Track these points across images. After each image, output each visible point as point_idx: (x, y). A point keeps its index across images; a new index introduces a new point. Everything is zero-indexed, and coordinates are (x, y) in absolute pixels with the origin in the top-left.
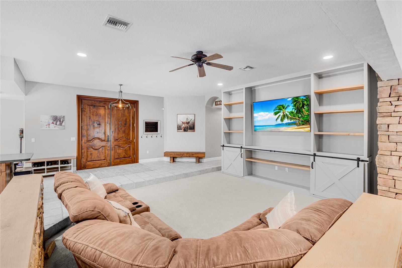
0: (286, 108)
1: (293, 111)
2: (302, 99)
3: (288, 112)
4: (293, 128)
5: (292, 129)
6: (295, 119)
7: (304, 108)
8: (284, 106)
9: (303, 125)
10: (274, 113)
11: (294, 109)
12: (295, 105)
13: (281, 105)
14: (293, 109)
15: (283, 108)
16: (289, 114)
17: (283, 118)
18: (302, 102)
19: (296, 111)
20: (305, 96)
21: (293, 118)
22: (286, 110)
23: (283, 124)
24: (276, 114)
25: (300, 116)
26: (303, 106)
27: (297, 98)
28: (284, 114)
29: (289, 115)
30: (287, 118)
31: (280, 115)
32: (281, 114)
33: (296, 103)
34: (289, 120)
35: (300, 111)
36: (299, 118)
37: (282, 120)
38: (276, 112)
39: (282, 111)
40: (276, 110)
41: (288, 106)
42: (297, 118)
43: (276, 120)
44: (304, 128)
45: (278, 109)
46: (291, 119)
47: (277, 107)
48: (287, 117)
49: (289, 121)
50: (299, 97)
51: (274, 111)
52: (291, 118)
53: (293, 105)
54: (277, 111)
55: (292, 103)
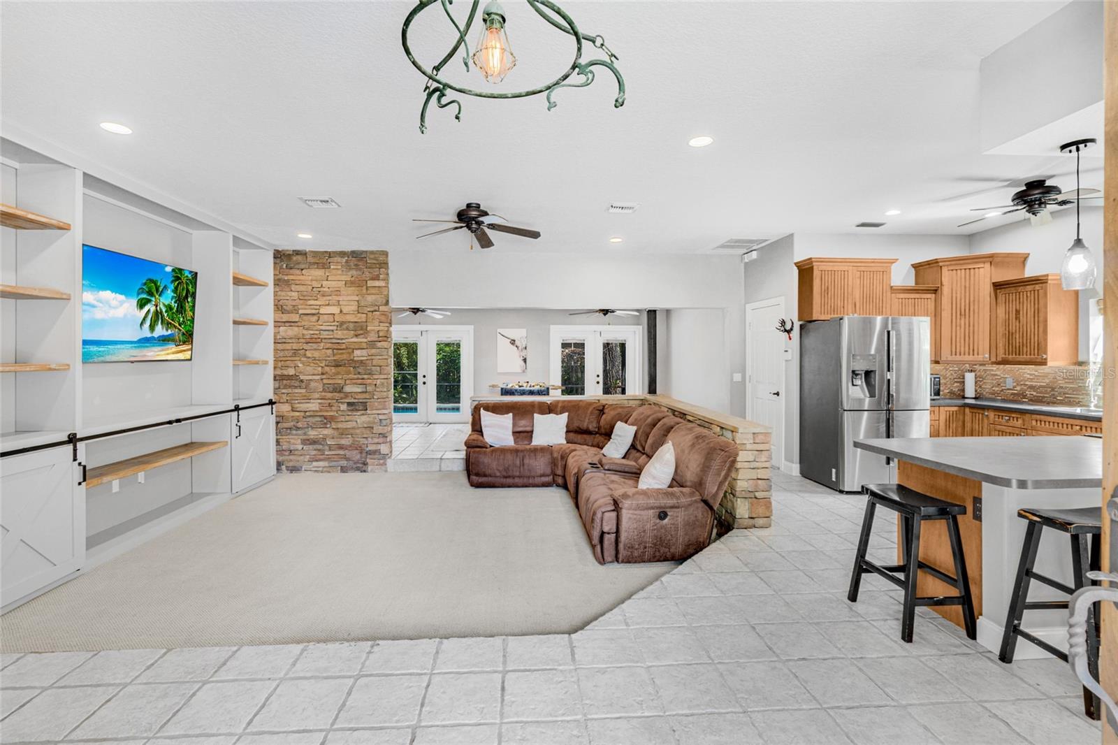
0: (162, 291)
1: (173, 302)
2: (187, 276)
3: (164, 304)
4: (169, 351)
5: (168, 354)
6: (174, 326)
7: (188, 302)
8: (159, 284)
9: (184, 343)
10: (138, 302)
11: (174, 300)
12: (176, 288)
13: (152, 281)
14: (172, 300)
15: (157, 290)
16: (166, 312)
17: (155, 322)
18: (187, 284)
19: (176, 305)
20: (191, 272)
21: (171, 323)
22: (161, 299)
23: (153, 338)
24: (142, 304)
25: (181, 319)
26: (186, 297)
27: (181, 270)
28: (157, 310)
29: (166, 315)
30: (162, 323)
31: (149, 311)
32: (153, 309)
33: (178, 284)
34: (165, 329)
35: (182, 307)
36: (180, 325)
37: (152, 328)
38: (143, 298)
39: (153, 299)
40: (143, 292)
41: (165, 287)
42: (177, 325)
43: (142, 324)
44: (184, 351)
45: (148, 292)
46: (168, 325)
47: (145, 284)
48: (162, 318)
49: (166, 333)
50: (183, 270)
51: (138, 294)
52: (169, 323)
53: (172, 287)
54: (144, 296)
55: (172, 282)
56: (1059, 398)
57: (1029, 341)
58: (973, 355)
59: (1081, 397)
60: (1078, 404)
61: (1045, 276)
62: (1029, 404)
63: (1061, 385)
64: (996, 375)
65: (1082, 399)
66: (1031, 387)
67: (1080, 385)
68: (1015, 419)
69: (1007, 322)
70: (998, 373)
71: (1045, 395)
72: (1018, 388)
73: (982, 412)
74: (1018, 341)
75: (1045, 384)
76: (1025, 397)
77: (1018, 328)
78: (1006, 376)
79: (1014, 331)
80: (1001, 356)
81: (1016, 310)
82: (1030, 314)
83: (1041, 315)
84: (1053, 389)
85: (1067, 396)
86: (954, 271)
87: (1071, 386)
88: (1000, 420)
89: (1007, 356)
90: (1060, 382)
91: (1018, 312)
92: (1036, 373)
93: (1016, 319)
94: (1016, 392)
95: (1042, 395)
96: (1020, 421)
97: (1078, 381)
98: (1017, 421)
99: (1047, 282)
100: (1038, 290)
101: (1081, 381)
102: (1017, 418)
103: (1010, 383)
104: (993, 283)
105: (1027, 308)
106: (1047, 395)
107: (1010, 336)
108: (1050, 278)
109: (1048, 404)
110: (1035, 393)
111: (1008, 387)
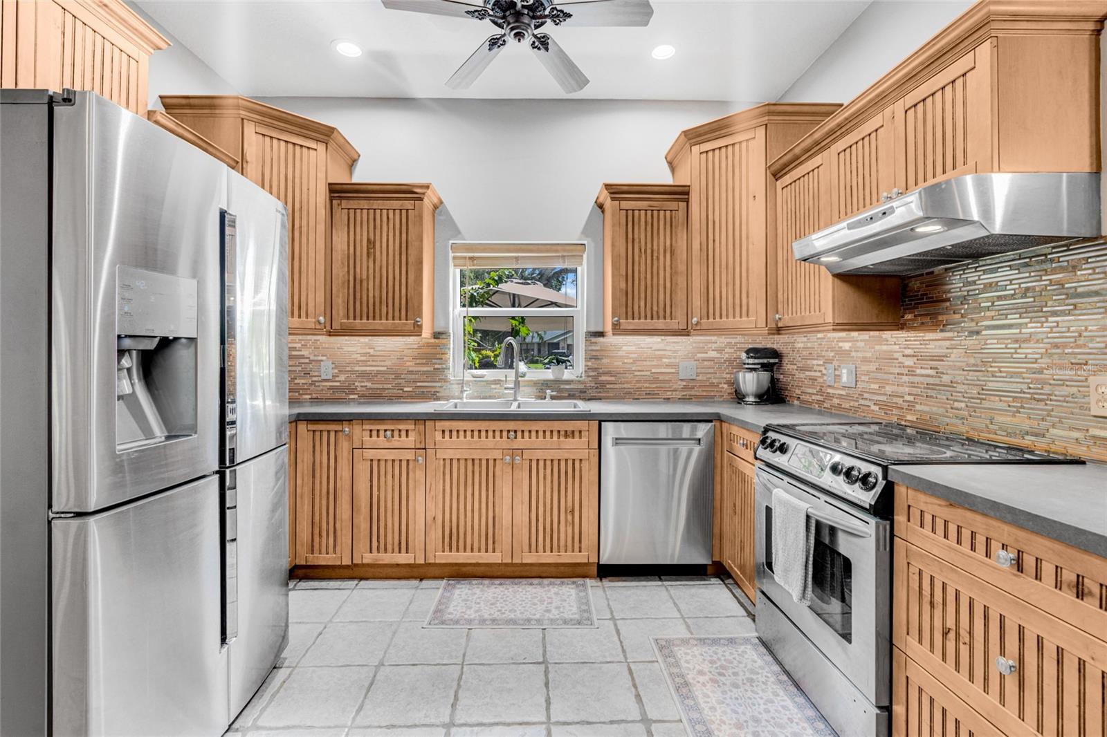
56: (406, 389)
57: (390, 295)
58: (300, 316)
59: (439, 384)
60: (435, 397)
61: (422, 187)
62: (360, 403)
63: (411, 369)
64: (303, 357)
65: (441, 387)
66: (364, 375)
67: (436, 366)
68: (403, 433)
69: (351, 259)
70: (305, 353)
71: (385, 386)
72: (342, 378)
73: (338, 427)
74: (371, 295)
75: (385, 369)
76: (352, 391)
77: (371, 271)
78: (320, 358)
79: (364, 277)
80: (340, 320)
81: (368, 240)
82: (394, 246)
83: (412, 251)
84: (398, 376)
85: (419, 384)
86: (268, 139)
87: (425, 369)
88: (374, 438)
89: (351, 321)
90: (408, 364)
91: (371, 244)
92: (372, 351)
93: (368, 253)
94: (338, 384)
95: (380, 386)
96: (413, 437)
97: (434, 361)
98: (407, 436)
99: (421, 199)
100: (407, 210)
101: (438, 361)
102: (407, 431)
103: (327, 370)
104: (329, 184)
105: (388, 240)
106: (390, 386)
107: (355, 285)
108: (429, 192)
109: (391, 399)
110: (369, 385)
111: (324, 377)
